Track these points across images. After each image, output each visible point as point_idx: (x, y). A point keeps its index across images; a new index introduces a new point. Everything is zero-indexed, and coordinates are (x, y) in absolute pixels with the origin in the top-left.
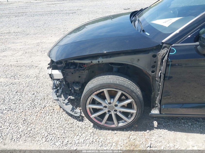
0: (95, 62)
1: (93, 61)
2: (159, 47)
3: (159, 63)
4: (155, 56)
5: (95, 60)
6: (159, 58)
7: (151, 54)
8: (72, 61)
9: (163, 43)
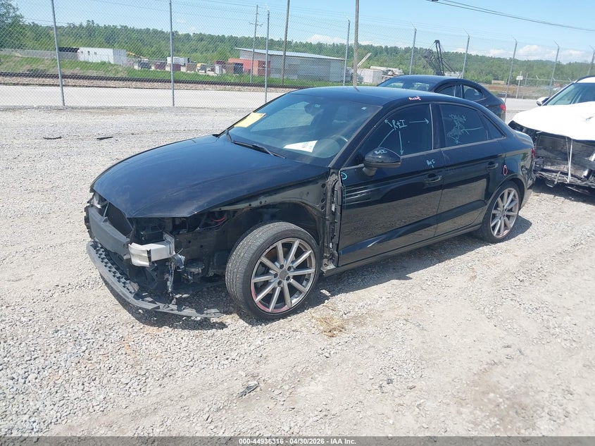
0: (255, 204)
1: (251, 203)
2: (327, 174)
3: (329, 194)
4: (324, 186)
5: (255, 200)
6: (329, 187)
7: (320, 183)
8: (218, 209)
9: (330, 169)
